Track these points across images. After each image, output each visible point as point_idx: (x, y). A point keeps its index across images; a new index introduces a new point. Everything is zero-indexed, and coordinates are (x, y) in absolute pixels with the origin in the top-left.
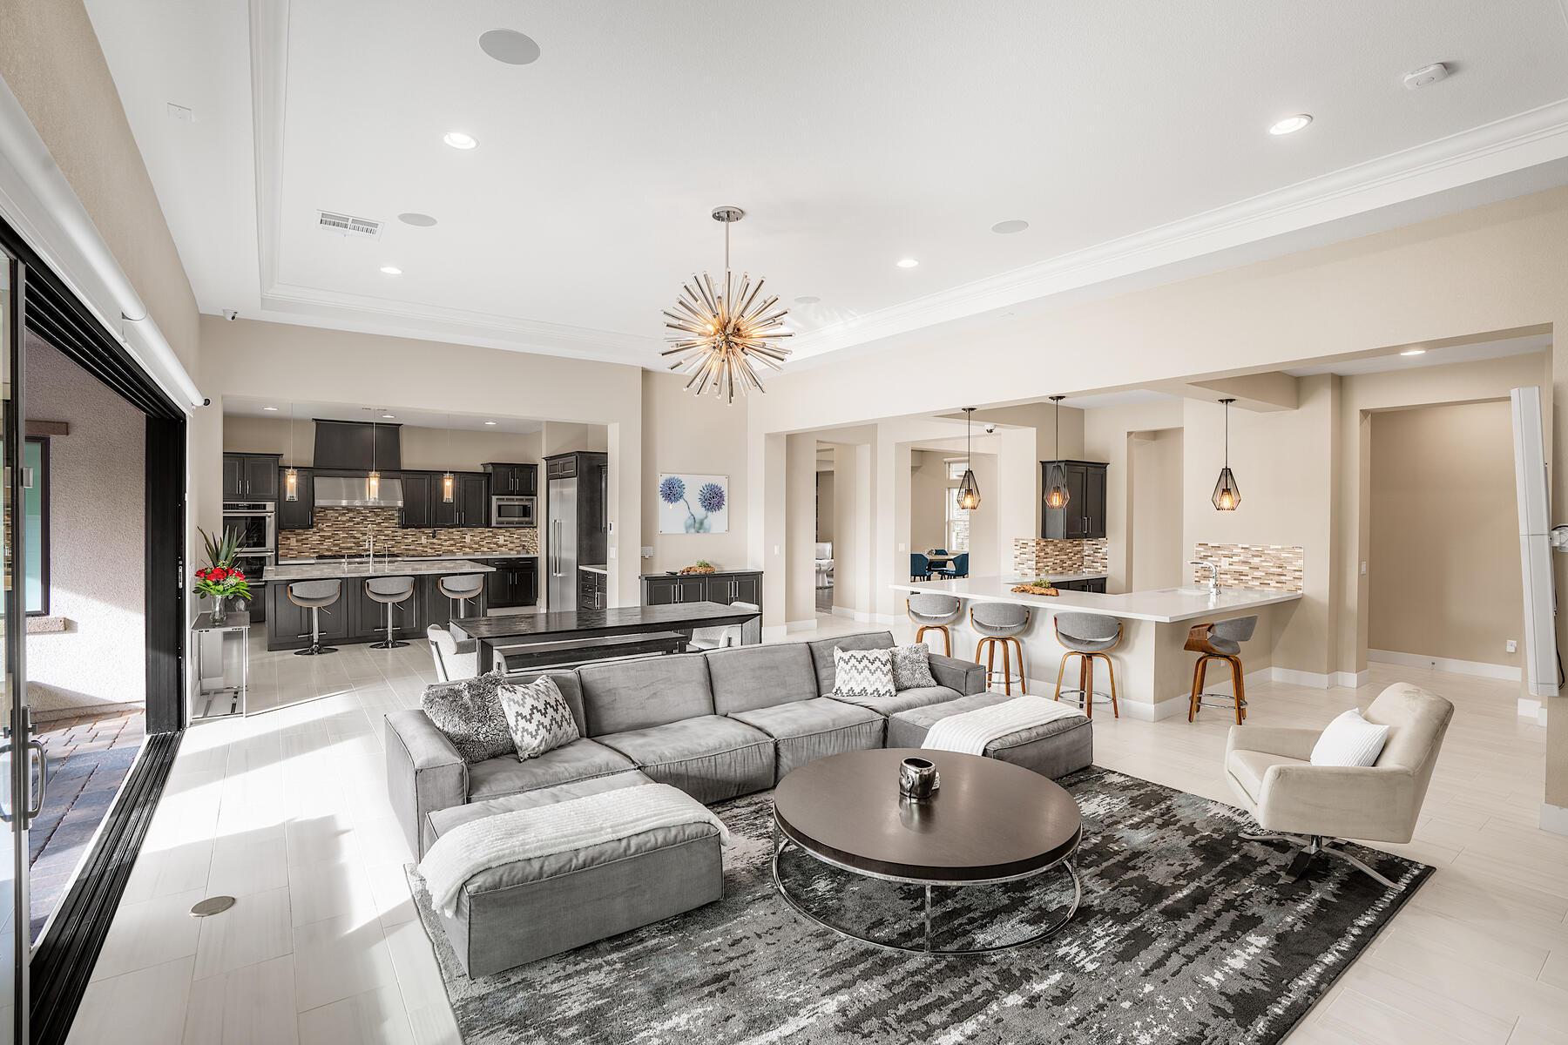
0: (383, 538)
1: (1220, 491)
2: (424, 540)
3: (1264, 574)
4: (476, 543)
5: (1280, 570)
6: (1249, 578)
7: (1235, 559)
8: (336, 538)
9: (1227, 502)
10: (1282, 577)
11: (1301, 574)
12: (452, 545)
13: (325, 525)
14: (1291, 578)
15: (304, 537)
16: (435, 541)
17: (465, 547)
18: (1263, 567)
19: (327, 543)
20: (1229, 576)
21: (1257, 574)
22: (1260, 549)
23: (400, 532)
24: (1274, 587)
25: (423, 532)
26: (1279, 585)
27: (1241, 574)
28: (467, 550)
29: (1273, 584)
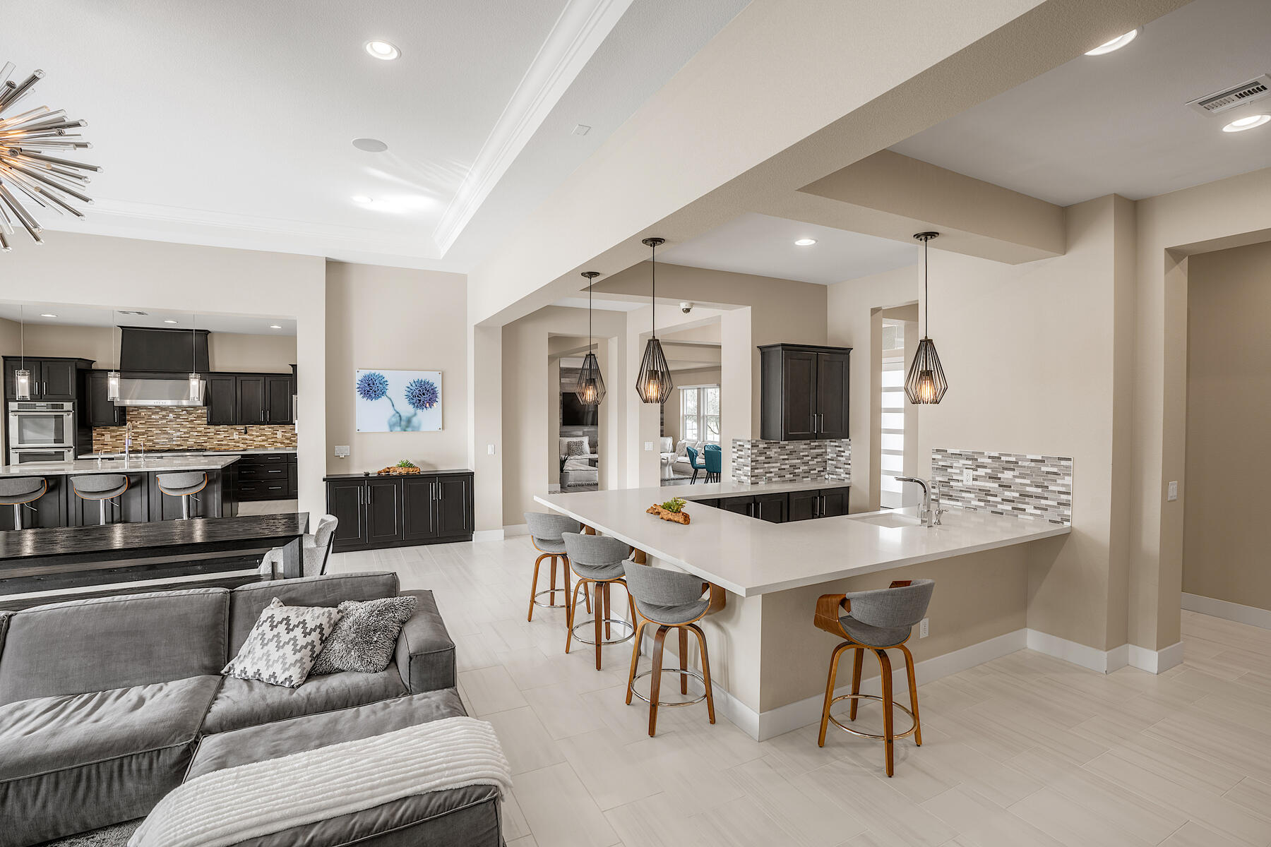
0: (196, 434)
1: (917, 375)
2: (236, 436)
3: (1017, 495)
4: (287, 439)
5: (1040, 490)
6: (998, 499)
7: (981, 472)
8: (150, 434)
9: (927, 391)
10: (1043, 502)
11: (1070, 497)
12: (263, 441)
13: (138, 423)
14: (1055, 503)
15: (118, 433)
16: (246, 436)
17: (276, 442)
18: (1016, 484)
19: (141, 440)
20: (972, 496)
21: (1008, 494)
22: (1013, 459)
23: (212, 429)
24: (1031, 514)
25: (235, 429)
26: (1038, 512)
27: (988, 492)
28: (279, 445)
29: (1030, 509)
